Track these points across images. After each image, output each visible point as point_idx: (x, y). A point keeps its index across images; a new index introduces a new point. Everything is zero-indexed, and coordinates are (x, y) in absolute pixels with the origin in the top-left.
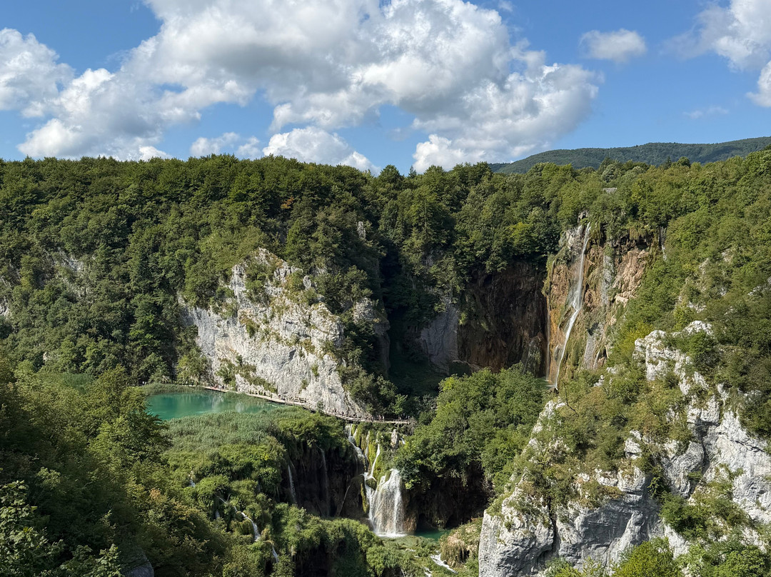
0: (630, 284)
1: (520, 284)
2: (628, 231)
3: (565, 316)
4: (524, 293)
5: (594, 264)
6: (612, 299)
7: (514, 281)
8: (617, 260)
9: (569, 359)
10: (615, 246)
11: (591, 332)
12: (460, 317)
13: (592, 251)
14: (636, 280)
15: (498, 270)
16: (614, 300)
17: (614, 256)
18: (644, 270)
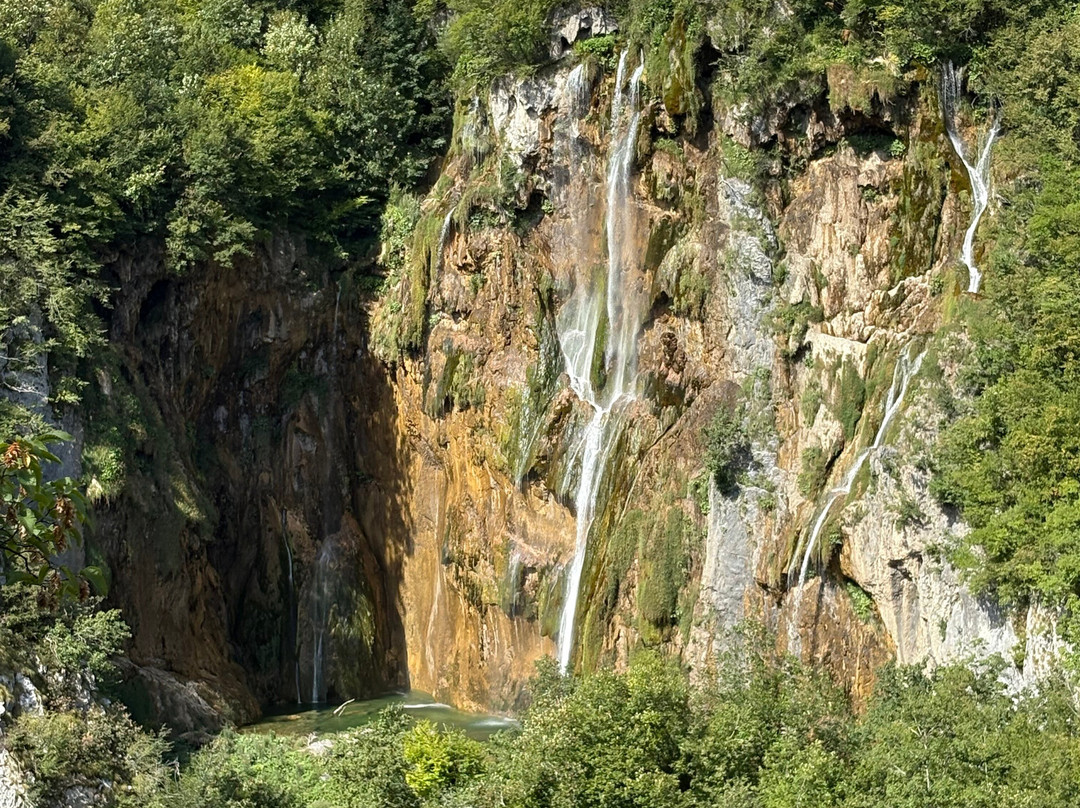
0: (852, 284)
1: (259, 319)
2: (823, 80)
3: (551, 431)
4: (275, 358)
5: (674, 214)
6: (793, 346)
7: (238, 311)
8: (775, 195)
9: (624, 603)
10: (764, 139)
11: (727, 485)
12: (91, 469)
13: (660, 166)
14: (872, 270)
15: (219, 256)
16: (803, 349)
17: (763, 180)
18: (895, 230)
